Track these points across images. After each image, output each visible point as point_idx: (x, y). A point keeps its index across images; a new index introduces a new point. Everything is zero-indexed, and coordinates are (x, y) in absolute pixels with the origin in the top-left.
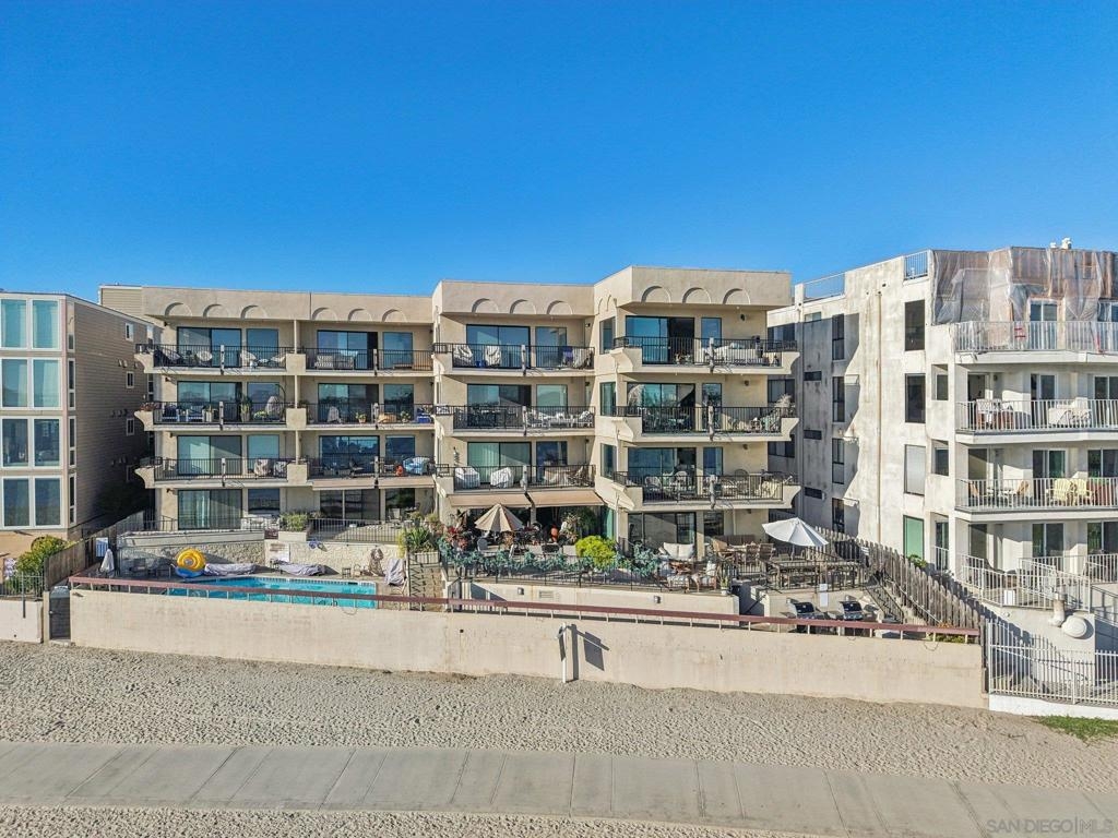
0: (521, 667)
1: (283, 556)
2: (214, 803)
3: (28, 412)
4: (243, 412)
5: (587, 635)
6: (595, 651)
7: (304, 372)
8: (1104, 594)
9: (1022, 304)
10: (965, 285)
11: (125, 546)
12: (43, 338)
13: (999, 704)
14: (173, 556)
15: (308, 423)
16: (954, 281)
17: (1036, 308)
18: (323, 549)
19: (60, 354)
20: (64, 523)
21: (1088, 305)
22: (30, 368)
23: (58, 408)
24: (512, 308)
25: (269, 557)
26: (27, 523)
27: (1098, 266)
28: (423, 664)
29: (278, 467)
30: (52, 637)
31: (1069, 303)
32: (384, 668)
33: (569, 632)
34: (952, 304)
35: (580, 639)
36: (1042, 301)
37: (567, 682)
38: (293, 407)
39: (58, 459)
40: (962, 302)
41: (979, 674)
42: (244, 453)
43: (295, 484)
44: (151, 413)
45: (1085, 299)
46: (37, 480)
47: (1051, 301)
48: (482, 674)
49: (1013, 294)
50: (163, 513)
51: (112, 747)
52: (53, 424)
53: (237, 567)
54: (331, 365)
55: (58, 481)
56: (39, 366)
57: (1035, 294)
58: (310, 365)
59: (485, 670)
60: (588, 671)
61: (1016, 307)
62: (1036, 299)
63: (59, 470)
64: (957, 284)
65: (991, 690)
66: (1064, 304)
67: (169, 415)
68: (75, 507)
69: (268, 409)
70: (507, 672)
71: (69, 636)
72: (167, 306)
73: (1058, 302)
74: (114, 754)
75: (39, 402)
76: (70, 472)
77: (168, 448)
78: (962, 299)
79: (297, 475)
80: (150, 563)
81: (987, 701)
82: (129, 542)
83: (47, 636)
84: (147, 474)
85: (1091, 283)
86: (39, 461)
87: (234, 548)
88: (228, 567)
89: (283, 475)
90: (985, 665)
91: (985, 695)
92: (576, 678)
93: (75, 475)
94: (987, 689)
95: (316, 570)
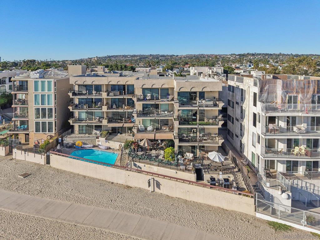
0: (141, 187)
1: (100, 143)
2: (62, 219)
3: (46, 106)
4: (93, 105)
5: (157, 181)
6: (158, 185)
7: (106, 97)
8: (306, 183)
9: (285, 96)
10: (269, 89)
11: (65, 140)
12: (49, 89)
13: (259, 215)
14: (75, 142)
15: (107, 110)
16: (266, 88)
17: (290, 97)
18: (109, 142)
19: (52, 93)
20: (54, 132)
21: (308, 96)
22: (47, 96)
23: (52, 105)
24: (152, 86)
25: (97, 143)
26: (46, 132)
27: (312, 84)
28: (120, 182)
29: (101, 120)
30: (47, 164)
31: (301, 96)
32: (112, 181)
33: (152, 179)
34: (265, 95)
35: (155, 182)
36: (292, 95)
37: (152, 192)
38: (104, 105)
39: (52, 117)
40: (268, 95)
41: (253, 206)
42: (94, 115)
43: (104, 125)
44: (71, 107)
45: (307, 95)
46: (48, 122)
47: (295, 95)
48: (133, 186)
49: (282, 94)
50: (75, 129)
51: (48, 199)
52: (51, 109)
53: (89, 146)
54: (113, 95)
55: (52, 122)
56: (48, 96)
57: (290, 93)
58: (108, 95)
59: (134, 186)
60: (157, 190)
61: (283, 97)
62: (290, 95)
63: (53, 120)
64: (266, 89)
65: (257, 211)
66: (300, 96)
67: (76, 107)
68: (56, 128)
69: (99, 106)
70: (139, 187)
71: (50, 164)
72: (75, 81)
73: (298, 95)
74: (48, 202)
75: (48, 104)
76: (55, 120)
77: (76, 115)
78: (268, 93)
79: (105, 122)
80: (70, 144)
81: (255, 214)
82: (66, 139)
83: (46, 163)
84: (71, 121)
85: (309, 90)
86: (49, 117)
87: (89, 141)
88: (87, 146)
89: (101, 122)
90: (255, 204)
91: (255, 212)
92: (154, 191)
93: (56, 120)
94: (256, 211)
95: (106, 148)
